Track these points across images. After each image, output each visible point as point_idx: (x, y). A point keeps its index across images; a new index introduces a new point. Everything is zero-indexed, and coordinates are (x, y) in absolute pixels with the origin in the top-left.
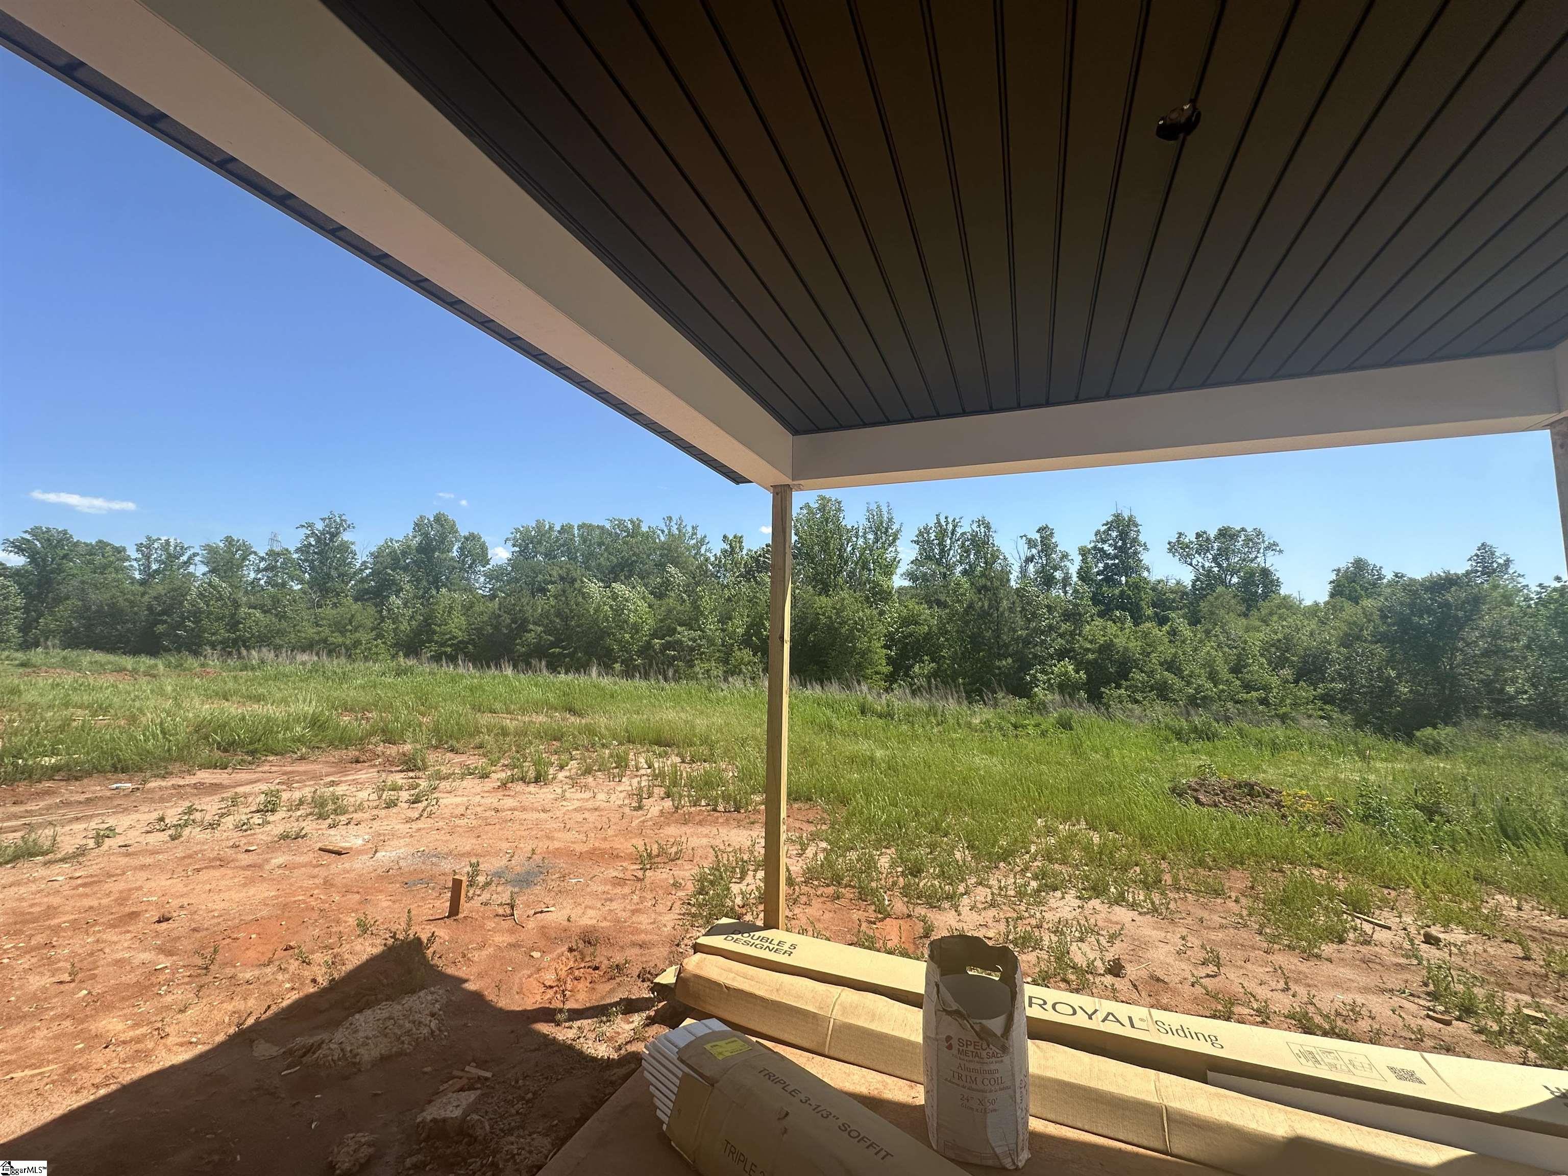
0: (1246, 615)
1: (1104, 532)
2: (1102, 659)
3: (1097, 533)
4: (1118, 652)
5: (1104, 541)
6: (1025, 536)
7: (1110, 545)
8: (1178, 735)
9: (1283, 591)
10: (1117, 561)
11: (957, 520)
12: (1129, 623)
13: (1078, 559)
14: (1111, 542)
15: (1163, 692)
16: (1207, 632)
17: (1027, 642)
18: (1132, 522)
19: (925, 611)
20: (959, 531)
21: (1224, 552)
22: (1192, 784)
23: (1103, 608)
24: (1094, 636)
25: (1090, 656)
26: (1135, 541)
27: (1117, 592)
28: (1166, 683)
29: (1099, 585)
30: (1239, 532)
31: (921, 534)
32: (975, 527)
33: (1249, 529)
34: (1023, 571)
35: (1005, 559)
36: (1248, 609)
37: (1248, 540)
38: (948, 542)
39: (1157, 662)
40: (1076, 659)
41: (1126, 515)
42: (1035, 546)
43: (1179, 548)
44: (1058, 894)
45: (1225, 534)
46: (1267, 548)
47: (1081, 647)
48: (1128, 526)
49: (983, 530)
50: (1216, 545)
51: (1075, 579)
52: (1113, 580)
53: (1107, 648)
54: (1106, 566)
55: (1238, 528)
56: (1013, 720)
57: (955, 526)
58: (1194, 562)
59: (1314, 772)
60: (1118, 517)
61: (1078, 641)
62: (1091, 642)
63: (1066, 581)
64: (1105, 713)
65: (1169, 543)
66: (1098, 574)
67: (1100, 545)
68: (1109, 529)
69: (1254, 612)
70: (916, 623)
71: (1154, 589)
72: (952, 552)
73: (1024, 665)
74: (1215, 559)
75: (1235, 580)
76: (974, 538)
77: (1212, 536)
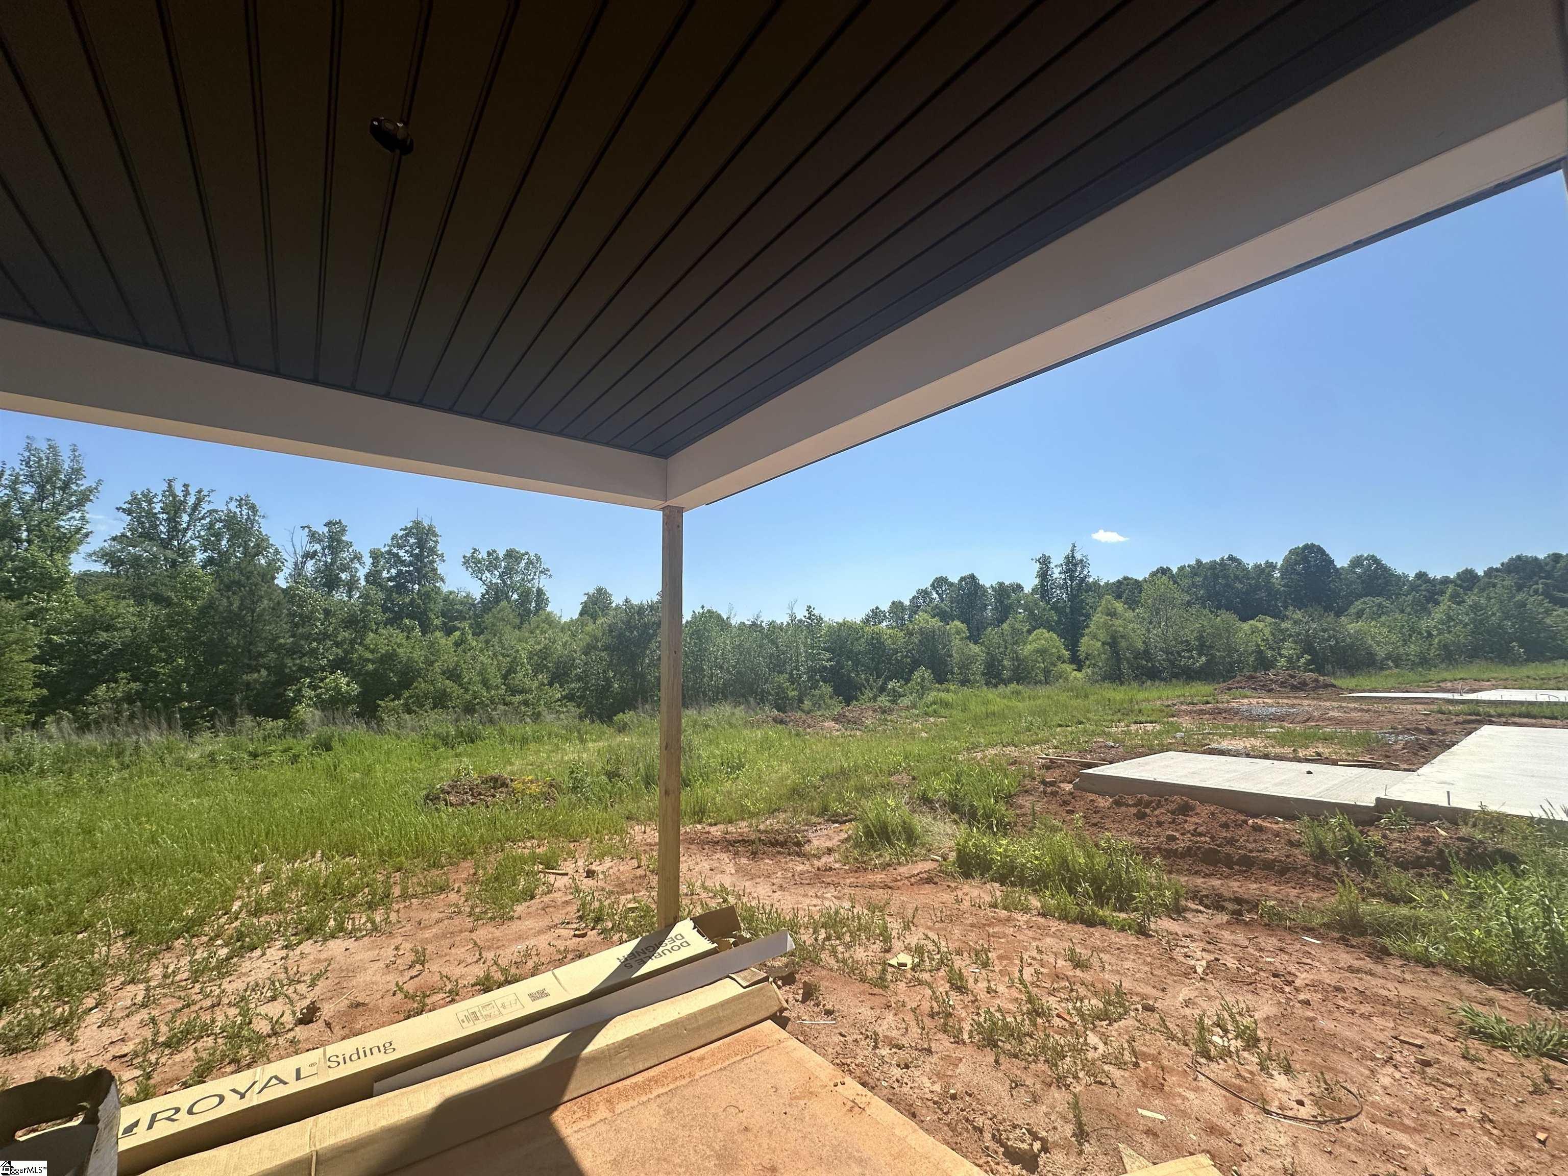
0: (520, 628)
1: (402, 537)
2: (383, 669)
3: (394, 537)
4: (401, 662)
5: (400, 547)
6: (308, 527)
7: (406, 552)
8: (445, 741)
9: (549, 609)
10: (411, 568)
11: (205, 493)
12: (417, 632)
13: (368, 561)
14: (407, 548)
15: (441, 701)
16: (487, 642)
17: (293, 651)
18: (431, 532)
19: (127, 610)
20: (205, 507)
21: (509, 571)
22: (446, 787)
23: (391, 616)
24: (376, 645)
25: (370, 667)
26: (433, 551)
27: (407, 600)
28: (445, 690)
29: (389, 591)
30: (523, 555)
31: (135, 500)
32: (233, 506)
33: (532, 554)
34: (299, 569)
35: (277, 552)
36: (521, 623)
37: (530, 563)
38: (185, 518)
39: (439, 671)
40: (353, 671)
41: (426, 524)
42: (320, 541)
43: (472, 563)
44: (258, 952)
45: (511, 555)
46: (541, 572)
47: (360, 657)
48: (427, 535)
49: (245, 512)
50: (503, 564)
51: (363, 582)
52: (406, 588)
53: (389, 658)
54: (400, 573)
55: (523, 551)
56: (251, 748)
57: (199, 501)
58: (484, 578)
59: (548, 757)
60: (417, 524)
61: (357, 650)
62: (372, 652)
63: (351, 585)
64: (375, 726)
65: (464, 557)
66: (389, 579)
67: (395, 550)
68: (407, 535)
69: (526, 626)
70: (108, 628)
71: (446, 599)
72: (190, 533)
73: (284, 679)
74: (501, 576)
75: (515, 596)
76: (231, 521)
77: (501, 556)
